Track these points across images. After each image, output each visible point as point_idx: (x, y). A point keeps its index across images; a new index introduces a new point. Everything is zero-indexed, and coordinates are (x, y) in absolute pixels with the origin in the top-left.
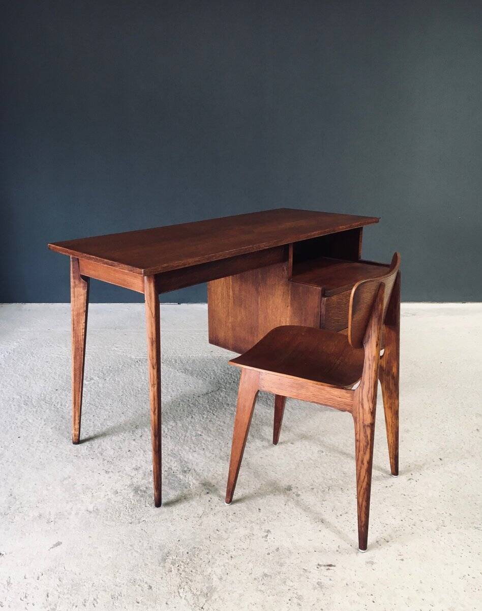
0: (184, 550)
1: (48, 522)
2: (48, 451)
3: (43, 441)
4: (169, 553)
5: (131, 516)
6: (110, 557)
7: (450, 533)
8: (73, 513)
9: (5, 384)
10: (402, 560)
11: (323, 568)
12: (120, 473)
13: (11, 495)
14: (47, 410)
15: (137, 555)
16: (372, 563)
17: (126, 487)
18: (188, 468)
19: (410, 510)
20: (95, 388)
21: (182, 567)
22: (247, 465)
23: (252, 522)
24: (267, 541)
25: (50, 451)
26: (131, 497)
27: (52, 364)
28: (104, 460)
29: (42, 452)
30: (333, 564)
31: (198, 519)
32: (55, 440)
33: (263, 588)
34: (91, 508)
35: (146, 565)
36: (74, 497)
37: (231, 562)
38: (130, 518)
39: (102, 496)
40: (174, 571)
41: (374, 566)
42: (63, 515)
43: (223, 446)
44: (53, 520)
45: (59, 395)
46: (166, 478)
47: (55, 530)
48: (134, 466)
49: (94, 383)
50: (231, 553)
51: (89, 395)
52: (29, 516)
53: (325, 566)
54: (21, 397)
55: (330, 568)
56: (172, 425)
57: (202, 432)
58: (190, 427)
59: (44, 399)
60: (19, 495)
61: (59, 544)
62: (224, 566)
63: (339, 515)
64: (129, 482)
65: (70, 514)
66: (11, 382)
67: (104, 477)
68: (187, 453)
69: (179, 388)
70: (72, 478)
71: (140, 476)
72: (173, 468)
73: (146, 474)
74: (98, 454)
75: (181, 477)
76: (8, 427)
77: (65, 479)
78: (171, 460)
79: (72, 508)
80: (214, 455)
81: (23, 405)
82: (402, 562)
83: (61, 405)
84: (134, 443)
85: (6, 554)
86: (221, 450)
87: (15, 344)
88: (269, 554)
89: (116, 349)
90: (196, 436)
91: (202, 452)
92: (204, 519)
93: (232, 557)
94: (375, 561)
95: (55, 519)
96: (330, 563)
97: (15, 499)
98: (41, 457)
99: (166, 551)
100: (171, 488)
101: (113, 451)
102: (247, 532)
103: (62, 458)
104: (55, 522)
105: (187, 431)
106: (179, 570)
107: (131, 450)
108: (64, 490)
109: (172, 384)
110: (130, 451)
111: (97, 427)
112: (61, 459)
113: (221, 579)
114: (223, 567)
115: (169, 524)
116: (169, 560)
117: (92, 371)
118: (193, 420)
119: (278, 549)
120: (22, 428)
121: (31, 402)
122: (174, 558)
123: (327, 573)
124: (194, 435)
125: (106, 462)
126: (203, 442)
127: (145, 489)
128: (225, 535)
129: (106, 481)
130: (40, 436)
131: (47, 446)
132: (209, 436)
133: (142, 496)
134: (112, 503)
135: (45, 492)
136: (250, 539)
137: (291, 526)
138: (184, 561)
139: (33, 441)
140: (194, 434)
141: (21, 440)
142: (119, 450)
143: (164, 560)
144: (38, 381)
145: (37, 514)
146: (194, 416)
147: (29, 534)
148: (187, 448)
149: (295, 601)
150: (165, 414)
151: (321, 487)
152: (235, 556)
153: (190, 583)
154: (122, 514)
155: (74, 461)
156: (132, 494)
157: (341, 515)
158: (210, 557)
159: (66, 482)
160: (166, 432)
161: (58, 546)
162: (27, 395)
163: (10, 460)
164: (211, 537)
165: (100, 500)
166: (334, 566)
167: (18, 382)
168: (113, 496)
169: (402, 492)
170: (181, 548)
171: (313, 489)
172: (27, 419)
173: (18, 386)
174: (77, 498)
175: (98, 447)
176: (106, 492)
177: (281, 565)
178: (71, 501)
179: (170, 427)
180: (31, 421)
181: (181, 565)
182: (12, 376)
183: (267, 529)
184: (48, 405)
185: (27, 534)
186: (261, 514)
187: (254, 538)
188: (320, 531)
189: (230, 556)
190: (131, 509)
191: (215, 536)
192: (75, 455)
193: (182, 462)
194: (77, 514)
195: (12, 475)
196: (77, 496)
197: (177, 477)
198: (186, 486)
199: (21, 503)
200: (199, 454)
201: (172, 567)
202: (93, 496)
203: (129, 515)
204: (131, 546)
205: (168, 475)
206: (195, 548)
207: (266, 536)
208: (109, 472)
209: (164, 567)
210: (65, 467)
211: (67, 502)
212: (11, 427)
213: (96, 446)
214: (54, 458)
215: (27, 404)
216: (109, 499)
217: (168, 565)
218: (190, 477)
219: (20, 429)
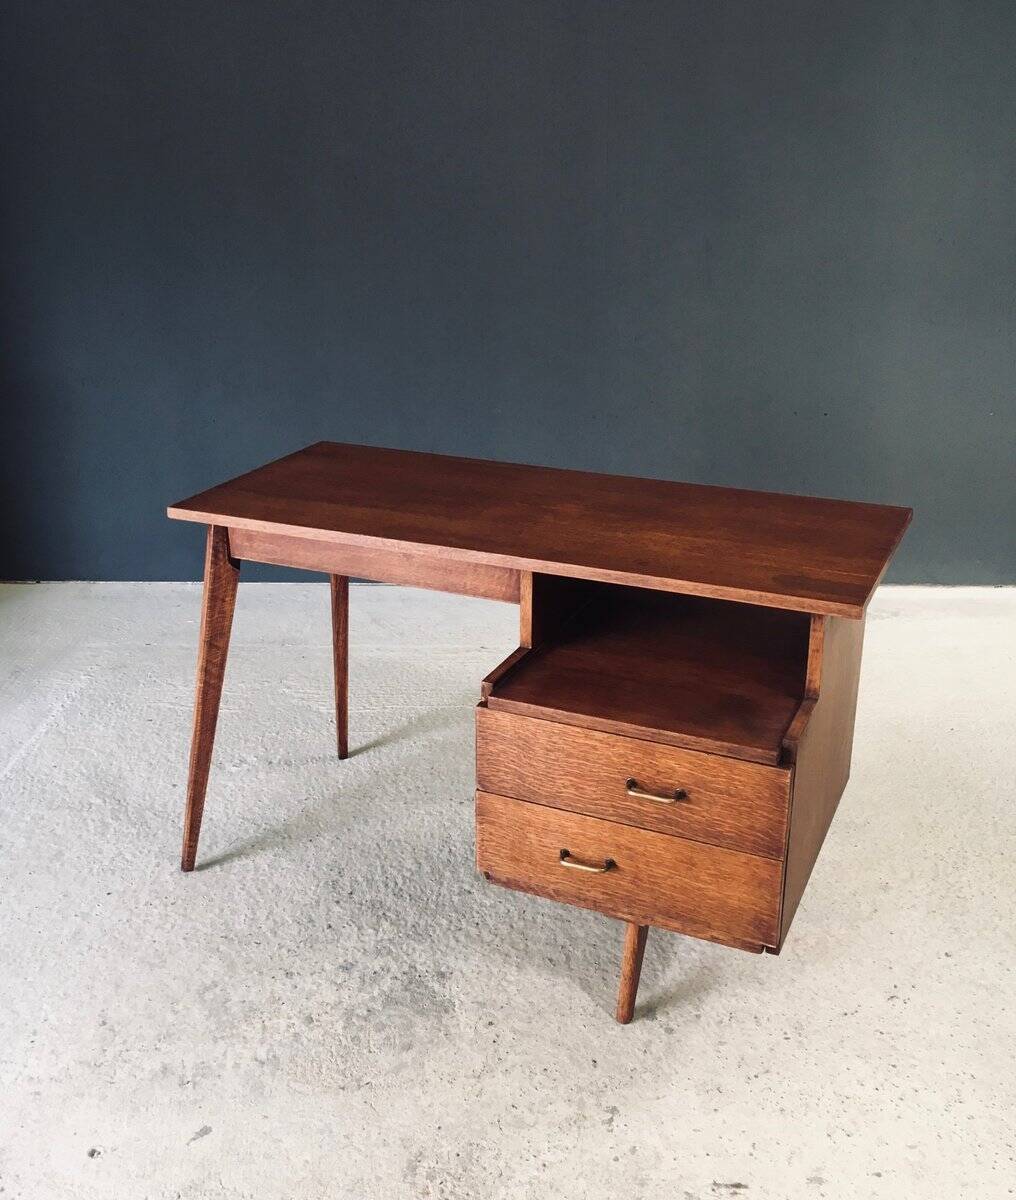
0: (449, 1149)
1: (182, 1084)
2: (168, 926)
3: (157, 902)
4: (421, 1153)
5: (343, 1073)
6: (307, 1162)
7: (973, 1118)
8: (230, 1064)
9: (70, 770)
10: (879, 1175)
11: (723, 1190)
12: (315, 977)
13: (104, 1023)
14: (160, 832)
15: (358, 1157)
16: (820, 1181)
17: (329, 1009)
18: (448, 968)
19: (894, 1066)
20: (252, 782)
21: (449, 1185)
22: (565, 963)
23: (580, 1089)
24: (612, 1131)
25: (172, 927)
26: (340, 1031)
27: (160, 725)
28: (281, 947)
29: (156, 928)
30: (743, 1183)
31: (473, 1081)
32: (180, 901)
34: (262, 1054)
35: (379, 1179)
36: (228, 1030)
37: (545, 1176)
38: (341, 1078)
39: (283, 1027)
40: (434, 1195)
41: (823, 1188)
42: (209, 1067)
43: (516, 919)
44: (190, 1079)
46: (406, 990)
47: (196, 1102)
48: (341, 961)
49: (248, 770)
50: (542, 1157)
51: (240, 799)
52: (142, 1070)
53: (727, 1186)
54: (105, 802)
55: (738, 1190)
56: (410, 870)
57: (472, 886)
58: (448, 874)
59: (152, 807)
60: (119, 1024)
61: (205, 1131)
62: (531, 1185)
63: (752, 1076)
64: (333, 998)
65: (222, 1066)
66: (82, 768)
67: (284, 985)
68: (444, 933)
69: (419, 783)
70: (220, 986)
71: (354, 983)
72: (418, 966)
73: (367, 979)
74: (269, 935)
75: (437, 987)
76: (86, 871)
77: (207, 989)
78: (414, 949)
79: (225, 1054)
80: (498, 939)
81: (111, 821)
82: (876, 1178)
84: (337, 909)
85: (105, 1152)
86: (512, 927)
87: (83, 677)
88: (616, 1159)
89: (287, 691)
90: (459, 894)
91: (473, 931)
92: (487, 1080)
93: (544, 1165)
94: (824, 1175)
95: (194, 1076)
96: (736, 1181)
97: (114, 1031)
98: (157, 939)
99: (415, 1150)
100: (418, 1013)
101: (296, 927)
102: (572, 1111)
103: (198, 942)
104: (195, 1084)
105: (441, 884)
106: (443, 1191)
107: (332, 924)
108: (206, 1013)
109: (405, 774)
110: (330, 927)
111: (261, 872)
112: (197, 944)
114: (528, 1186)
115: (417, 1091)
116: (422, 1170)
117: (243, 742)
118: (452, 859)
119: (633, 1150)
120: (113, 874)
121: (127, 810)
122: (432, 1165)
124: (457, 891)
125: (284, 951)
126: (475, 907)
127: (365, 1013)
128: (529, 1118)
129: (289, 993)
130: (151, 892)
131: (167, 915)
132: (485, 894)
133: (361, 1028)
134: (302, 1044)
135: (170, 1018)
136: (579, 1127)
137: (658, 1098)
138: (452, 1172)
139: (137, 902)
140: (456, 889)
141: (113, 898)
142: (310, 925)
143: (412, 1169)
144: (136, 764)
145: (158, 1067)
146: (453, 848)
147: (147, 1109)
148: (444, 922)
150: (396, 844)
151: (714, 1014)
152: (551, 1163)
154: (323, 1070)
155: (222, 948)
156: (341, 1023)
157: (756, 1077)
158: (502, 1164)
159: (209, 996)
160: (400, 885)
161: (205, 1136)
162: (117, 797)
163: (96, 946)
164: (502, 1122)
165: (278, 1037)
166: (746, 1187)
167: (96, 767)
168: (304, 1028)
169: (878, 1028)
170: (444, 1143)
171: (698, 1016)
172: (121, 854)
173: (97, 775)
174: (234, 1031)
175: (268, 918)
176: (290, 1018)
177: (642, 1184)
178: (222, 1038)
179: (408, 874)
180: (128, 857)
181: (446, 1181)
182: (83, 751)
183: (612, 1104)
184: (160, 820)
185: (143, 1109)
186: (598, 1072)
187: (587, 1123)
188: (715, 1110)
189: (540, 1163)
190: (342, 1057)
191: (509, 1118)
192: (224, 934)
193: (435, 953)
194: (237, 1066)
195: (102, 979)
196: (233, 1027)
197: (427, 987)
198: (446, 1007)
199: (125, 1042)
200: (468, 936)
201: (430, 1185)
202: (264, 1028)
203: (338, 1071)
204: (346, 1137)
205: (410, 983)
206: (471, 1144)
207: (611, 1120)
208: (292, 974)
209: (413, 1184)
210: (204, 963)
211: (215, 1040)
212: (91, 870)
213: (262, 914)
214: (182, 942)
215: (118, 819)
216: (296, 1035)
217: (421, 1180)
218: (454, 988)
219: (109, 874)
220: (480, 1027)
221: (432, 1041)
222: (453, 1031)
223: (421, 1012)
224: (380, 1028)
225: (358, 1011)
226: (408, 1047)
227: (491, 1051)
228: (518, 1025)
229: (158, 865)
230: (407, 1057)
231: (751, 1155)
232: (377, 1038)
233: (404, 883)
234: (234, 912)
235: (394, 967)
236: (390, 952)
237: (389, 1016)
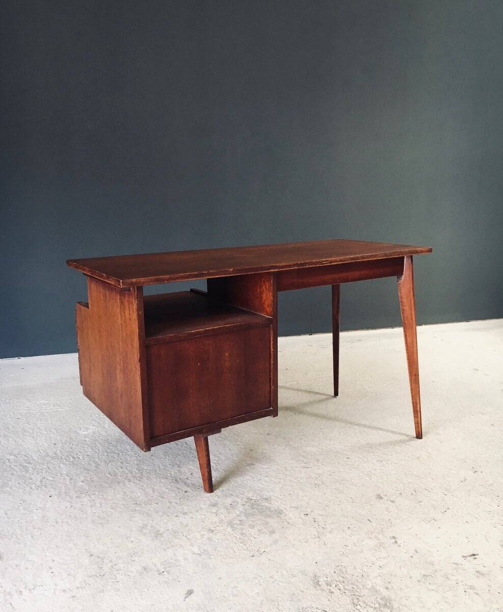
0: (328, 570)
1: (160, 574)
2: (98, 505)
3: (83, 495)
4: (315, 576)
5: (247, 549)
6: (258, 593)
8: (182, 559)
11: (469, 558)
12: (200, 511)
13: (92, 555)
14: (61, 465)
15: (285, 585)
17: (218, 524)
18: (267, 496)
21: (341, 586)
22: (322, 484)
23: (372, 532)
25: (101, 504)
26: (231, 532)
27: (27, 420)
28: (170, 503)
29: (91, 507)
30: (475, 553)
31: (318, 539)
32: (97, 493)
33: (433, 587)
34: (196, 551)
35: (302, 592)
36: (168, 544)
37: (384, 571)
38: (248, 552)
39: (199, 537)
40: (336, 592)
42: (170, 563)
44: (163, 570)
45: (62, 449)
46: (253, 508)
48: (208, 502)
50: (376, 564)
51: (98, 444)
52: (132, 572)
54: (17, 457)
55: (476, 557)
59: (48, 455)
60: (101, 554)
61: (190, 592)
64: (216, 519)
65: (178, 560)
67: (185, 518)
70: (149, 525)
71: (223, 511)
73: (228, 508)
74: (160, 499)
75: (267, 505)
76: (28, 489)
77: (142, 528)
79: (175, 555)
83: (73, 458)
88: (412, 557)
91: (267, 479)
92: (324, 538)
93: (380, 567)
95: (165, 568)
96: (472, 553)
97: (100, 557)
98: (95, 511)
99: (312, 575)
102: (375, 542)
104: (168, 572)
106: (340, 590)
108: (150, 539)
112: (121, 510)
113: (387, 588)
115: (293, 550)
116: (322, 581)
119: (416, 551)
120: (46, 487)
121: (33, 459)
122: (325, 579)
123: (476, 562)
125: (173, 504)
127: (239, 522)
130: (76, 491)
131: (93, 500)
133: (242, 529)
134: (215, 542)
135: (130, 545)
136: (384, 548)
137: (410, 529)
138: (337, 580)
139: (70, 497)
141: (55, 499)
143: (317, 583)
144: (24, 438)
145: (140, 569)
147: (148, 589)
148: (249, 478)
149: (471, 591)
151: (406, 491)
152: (383, 565)
153: (360, 598)
154: (236, 550)
155: (137, 509)
156: (229, 529)
157: (445, 511)
158: (359, 571)
159: (146, 531)
161: (192, 595)
162: (23, 454)
163: (60, 521)
164: (345, 553)
165: (199, 542)
166: (478, 555)
168: (210, 535)
170: (323, 568)
171: (401, 494)
172: (44, 478)
174: (173, 544)
175: (153, 492)
176: (199, 532)
177: (432, 564)
178: (168, 548)
180: (50, 478)
181: (338, 584)
183: (391, 535)
184: (57, 460)
185: (145, 590)
186: (374, 524)
187: (386, 546)
188: (439, 528)
189: (378, 566)
190: (241, 543)
191: (347, 551)
192: (134, 503)
194: (185, 559)
195: (75, 535)
196: (170, 542)
197: (262, 506)
198: (279, 513)
199: (111, 561)
200: (266, 482)
201: (331, 588)
202: (188, 539)
203: (244, 550)
204: (271, 577)
205: (253, 505)
206: (338, 566)
207: (396, 542)
208: (186, 513)
209: (322, 590)
210: (132, 517)
211: (165, 550)
212: (31, 488)
213: (150, 491)
214: (111, 510)
215: (30, 463)
216: (208, 539)
217: (325, 587)
218: (277, 504)
219: (43, 488)
220: (303, 516)
221: (283, 527)
222: (290, 521)
223: (268, 516)
224: (253, 527)
225: (235, 522)
226: (273, 532)
227: (316, 525)
228: (320, 513)
229: (71, 479)
230: (276, 536)
231: (469, 542)
232: (253, 532)
233: (216, 465)
234: (132, 492)
235: (239, 500)
236: (232, 495)
237: (253, 521)
